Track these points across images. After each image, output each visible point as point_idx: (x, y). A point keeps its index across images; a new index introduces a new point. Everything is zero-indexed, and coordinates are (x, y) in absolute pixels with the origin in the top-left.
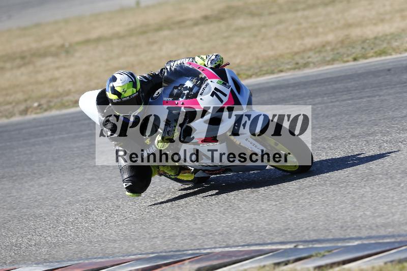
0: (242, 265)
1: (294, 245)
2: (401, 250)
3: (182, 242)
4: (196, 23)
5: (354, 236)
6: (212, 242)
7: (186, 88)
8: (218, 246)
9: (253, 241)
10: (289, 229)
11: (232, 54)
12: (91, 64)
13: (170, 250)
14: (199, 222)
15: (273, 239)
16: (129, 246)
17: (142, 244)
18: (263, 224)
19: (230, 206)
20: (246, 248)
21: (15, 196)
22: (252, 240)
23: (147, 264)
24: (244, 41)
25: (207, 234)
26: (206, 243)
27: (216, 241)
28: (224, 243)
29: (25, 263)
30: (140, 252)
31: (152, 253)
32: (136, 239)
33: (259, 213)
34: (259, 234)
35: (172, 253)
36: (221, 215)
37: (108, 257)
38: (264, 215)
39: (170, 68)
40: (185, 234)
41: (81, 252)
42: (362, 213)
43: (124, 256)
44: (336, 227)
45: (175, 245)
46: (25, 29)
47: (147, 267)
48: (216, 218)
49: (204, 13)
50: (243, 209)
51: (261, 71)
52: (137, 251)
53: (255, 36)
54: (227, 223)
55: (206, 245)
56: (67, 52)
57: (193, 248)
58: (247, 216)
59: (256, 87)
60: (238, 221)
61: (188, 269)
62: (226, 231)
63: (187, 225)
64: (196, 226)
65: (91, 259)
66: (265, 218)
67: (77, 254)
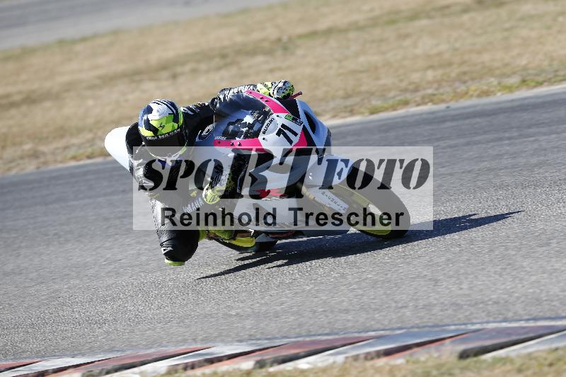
0: (525, 347)
3: (441, 313)
6: (483, 315)
7: (245, 125)
8: (491, 319)
9: (541, 314)
11: (515, 52)
12: (317, 65)
13: (424, 324)
14: (465, 286)
16: (367, 319)
17: (385, 316)
18: (555, 290)
19: (510, 264)
20: (532, 324)
21: (210, 247)
22: (540, 312)
23: (393, 343)
24: (534, 34)
25: (476, 304)
26: (475, 315)
27: (489, 313)
28: (500, 316)
29: (222, 341)
30: (382, 327)
31: (400, 328)
32: (377, 309)
33: (551, 274)
34: (549, 304)
35: (427, 329)
36: (497, 277)
37: (337, 334)
38: (557, 277)
39: (224, 98)
40: (446, 302)
41: (300, 325)
43: (360, 332)
45: (430, 319)
46: (227, 15)
47: (391, 348)
48: (489, 281)
50: (528, 269)
51: (556, 76)
52: (379, 326)
53: (549, 28)
54: (505, 289)
55: (476, 318)
56: (285, 49)
57: (456, 322)
58: (534, 278)
59: (550, 99)
60: (520, 285)
61: (449, 351)
62: (503, 299)
63: (448, 291)
64: (461, 292)
65: (314, 335)
66: (559, 282)
67: (295, 329)
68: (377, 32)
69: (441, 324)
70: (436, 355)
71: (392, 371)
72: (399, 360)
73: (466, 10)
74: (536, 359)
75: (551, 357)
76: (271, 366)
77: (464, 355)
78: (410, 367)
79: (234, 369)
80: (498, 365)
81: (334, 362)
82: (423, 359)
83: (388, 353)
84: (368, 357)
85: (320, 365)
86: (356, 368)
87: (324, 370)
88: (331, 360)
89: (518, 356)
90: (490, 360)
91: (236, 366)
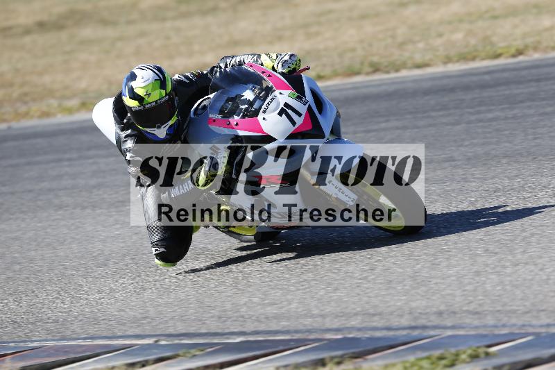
1: (155, 339)
2: (299, 352)
4: (27, 31)
5: (235, 330)
7: (245, 102)
8: (50, 337)
10: (147, 317)
11: (75, 75)
15: (126, 331)
26: (34, 333)
27: (48, 331)
28: (59, 335)
34: (106, 324)
42: (247, 300)
44: (212, 317)
49: (39, 18)
53: (107, 52)
55: (35, 336)
57: (16, 340)
62: (61, 318)
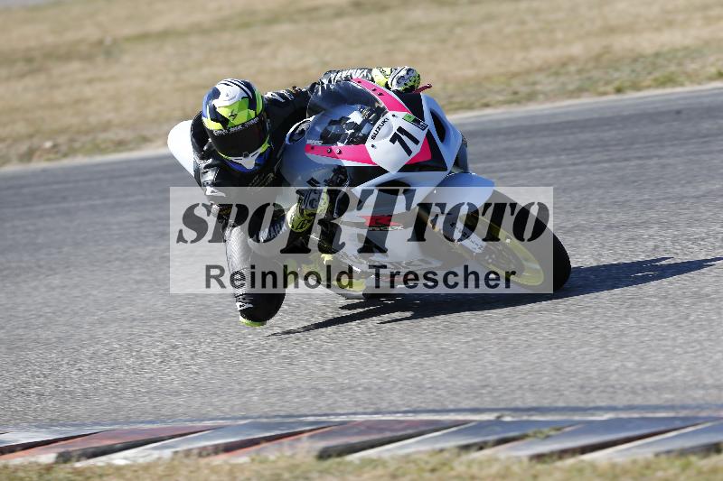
0: (402, 447)
1: (497, 414)
3: (297, 400)
6: (350, 403)
8: (360, 410)
9: (423, 405)
10: (488, 386)
12: (149, 77)
13: (275, 414)
14: (328, 367)
15: (458, 402)
16: (202, 403)
17: (226, 401)
18: (441, 375)
20: (410, 417)
22: (422, 402)
24: (424, 49)
25: (342, 389)
29: (16, 425)
30: (222, 415)
31: (244, 418)
32: (216, 392)
33: (437, 355)
34: (434, 393)
35: (278, 420)
36: (370, 356)
37: (163, 422)
38: (444, 359)
40: (304, 386)
41: (117, 409)
42: (619, 364)
43: (193, 421)
44: (572, 387)
45: (283, 406)
47: (233, 443)
48: (360, 361)
50: (409, 347)
51: (451, 103)
52: (217, 414)
53: (443, 41)
54: (379, 371)
56: (108, 54)
57: (316, 412)
58: (415, 359)
60: (398, 368)
61: (306, 449)
62: (376, 385)
63: (307, 371)
64: (323, 374)
65: (134, 423)
66: (446, 366)
67: (109, 413)
68: (226, 38)
69: (296, 414)
70: (288, 453)
71: (233, 471)
72: (241, 458)
73: (339, 13)
74: (414, 462)
75: (434, 461)
76: (78, 461)
77: (324, 455)
78: (255, 467)
79: (30, 463)
80: (366, 469)
81: (159, 459)
82: (272, 458)
83: (229, 448)
84: (203, 452)
85: (141, 461)
86: (187, 466)
87: (147, 468)
88: (156, 454)
89: (393, 458)
90: (357, 462)
91: (33, 459)
